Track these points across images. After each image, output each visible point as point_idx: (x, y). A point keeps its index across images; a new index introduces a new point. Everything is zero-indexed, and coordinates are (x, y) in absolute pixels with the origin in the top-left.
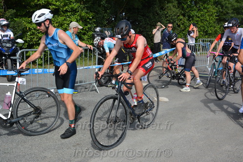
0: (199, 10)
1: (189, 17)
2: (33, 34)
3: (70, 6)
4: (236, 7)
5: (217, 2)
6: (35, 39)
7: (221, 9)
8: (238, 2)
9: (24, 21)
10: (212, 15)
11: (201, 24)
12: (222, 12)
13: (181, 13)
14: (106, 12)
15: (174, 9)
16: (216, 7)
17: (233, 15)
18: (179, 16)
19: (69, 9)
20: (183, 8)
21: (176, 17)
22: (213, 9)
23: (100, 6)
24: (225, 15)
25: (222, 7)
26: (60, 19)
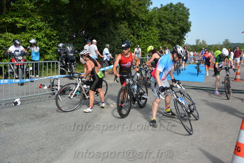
0: (145, 31)
1: (138, 36)
3: (36, 25)
4: (173, 29)
5: (159, 25)
7: (162, 31)
8: (174, 26)
10: (155, 35)
11: (148, 42)
12: (163, 33)
13: (131, 32)
14: (68, 30)
15: (125, 29)
16: (158, 29)
17: (171, 36)
18: (129, 35)
19: (35, 27)
20: (132, 29)
21: (127, 36)
22: (156, 31)
23: (62, 25)
24: (165, 35)
25: (163, 29)
26: (27, 35)
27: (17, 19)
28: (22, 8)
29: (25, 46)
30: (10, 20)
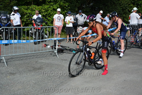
1: (138, 5)
2: (28, 17)
9: (22, 8)
13: (132, 2)
14: (77, 2)
18: (130, 4)
21: (127, 5)
26: (46, 7)
29: (45, 15)
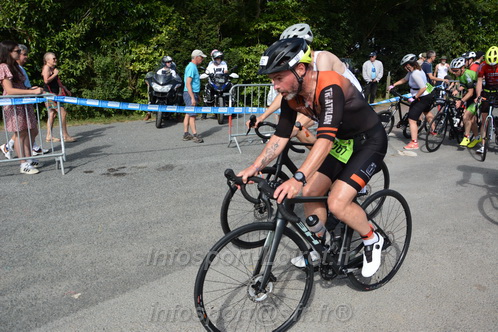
0: (487, 33)
1: (471, 43)
2: (251, 67)
6: (252, 74)
9: (240, 52)
13: (459, 37)
14: (347, 37)
15: (447, 32)
18: (454, 42)
20: (462, 31)
21: (449, 43)
23: (338, 28)
27: (274, 23)
28: (280, 7)
30: (264, 26)
